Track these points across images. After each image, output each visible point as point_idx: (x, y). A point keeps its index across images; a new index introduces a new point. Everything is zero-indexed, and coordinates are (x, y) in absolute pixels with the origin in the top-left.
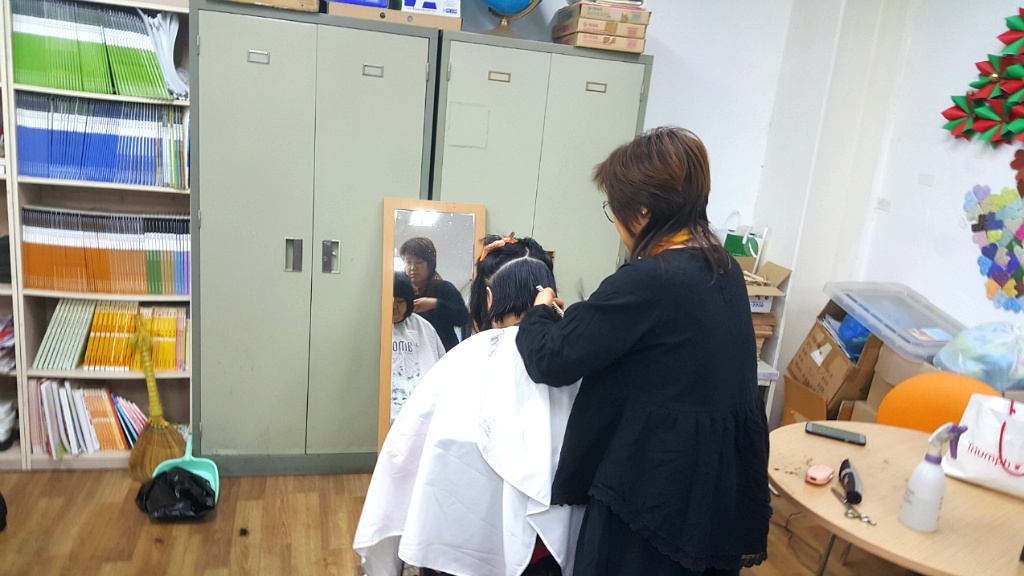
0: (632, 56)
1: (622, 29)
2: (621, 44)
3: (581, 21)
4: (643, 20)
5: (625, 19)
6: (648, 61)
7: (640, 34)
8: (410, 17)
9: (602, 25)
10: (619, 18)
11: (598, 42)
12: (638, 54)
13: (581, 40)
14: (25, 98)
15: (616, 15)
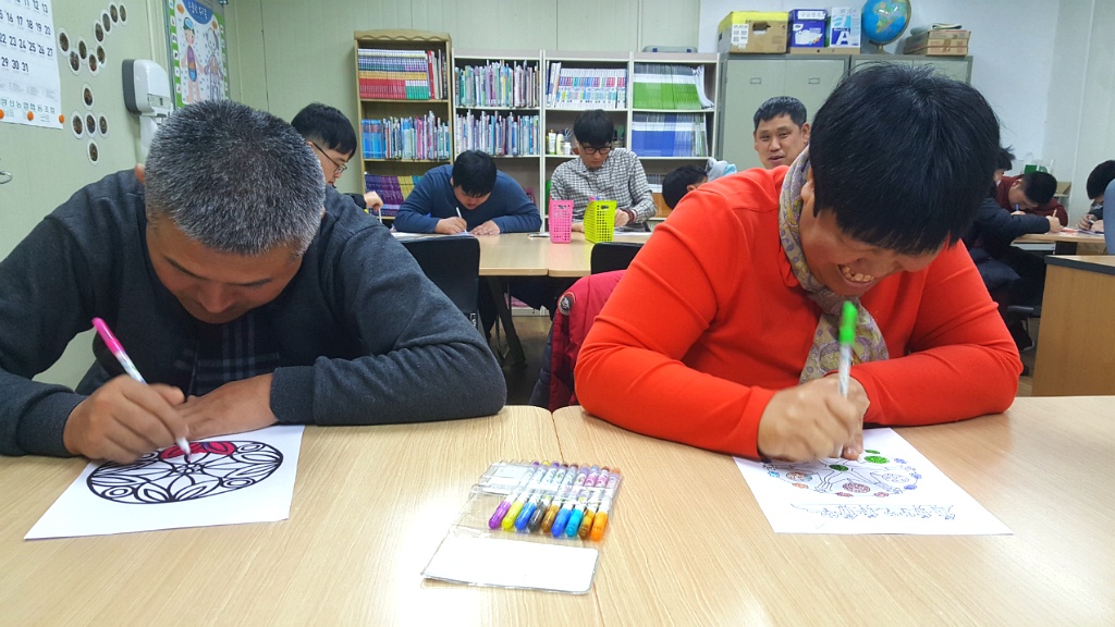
0: (961, 58)
1: (954, 43)
2: (954, 51)
3: (930, 41)
4: (966, 35)
5: (955, 37)
6: (970, 59)
7: (965, 44)
8: (833, 50)
9: (942, 42)
10: (951, 36)
11: (940, 51)
12: (964, 56)
13: (930, 51)
14: (637, 116)
15: (950, 35)
